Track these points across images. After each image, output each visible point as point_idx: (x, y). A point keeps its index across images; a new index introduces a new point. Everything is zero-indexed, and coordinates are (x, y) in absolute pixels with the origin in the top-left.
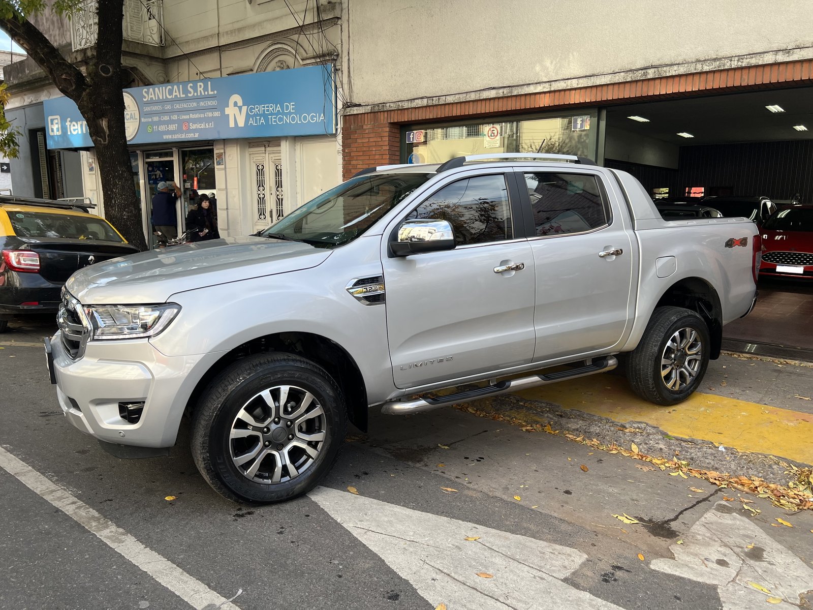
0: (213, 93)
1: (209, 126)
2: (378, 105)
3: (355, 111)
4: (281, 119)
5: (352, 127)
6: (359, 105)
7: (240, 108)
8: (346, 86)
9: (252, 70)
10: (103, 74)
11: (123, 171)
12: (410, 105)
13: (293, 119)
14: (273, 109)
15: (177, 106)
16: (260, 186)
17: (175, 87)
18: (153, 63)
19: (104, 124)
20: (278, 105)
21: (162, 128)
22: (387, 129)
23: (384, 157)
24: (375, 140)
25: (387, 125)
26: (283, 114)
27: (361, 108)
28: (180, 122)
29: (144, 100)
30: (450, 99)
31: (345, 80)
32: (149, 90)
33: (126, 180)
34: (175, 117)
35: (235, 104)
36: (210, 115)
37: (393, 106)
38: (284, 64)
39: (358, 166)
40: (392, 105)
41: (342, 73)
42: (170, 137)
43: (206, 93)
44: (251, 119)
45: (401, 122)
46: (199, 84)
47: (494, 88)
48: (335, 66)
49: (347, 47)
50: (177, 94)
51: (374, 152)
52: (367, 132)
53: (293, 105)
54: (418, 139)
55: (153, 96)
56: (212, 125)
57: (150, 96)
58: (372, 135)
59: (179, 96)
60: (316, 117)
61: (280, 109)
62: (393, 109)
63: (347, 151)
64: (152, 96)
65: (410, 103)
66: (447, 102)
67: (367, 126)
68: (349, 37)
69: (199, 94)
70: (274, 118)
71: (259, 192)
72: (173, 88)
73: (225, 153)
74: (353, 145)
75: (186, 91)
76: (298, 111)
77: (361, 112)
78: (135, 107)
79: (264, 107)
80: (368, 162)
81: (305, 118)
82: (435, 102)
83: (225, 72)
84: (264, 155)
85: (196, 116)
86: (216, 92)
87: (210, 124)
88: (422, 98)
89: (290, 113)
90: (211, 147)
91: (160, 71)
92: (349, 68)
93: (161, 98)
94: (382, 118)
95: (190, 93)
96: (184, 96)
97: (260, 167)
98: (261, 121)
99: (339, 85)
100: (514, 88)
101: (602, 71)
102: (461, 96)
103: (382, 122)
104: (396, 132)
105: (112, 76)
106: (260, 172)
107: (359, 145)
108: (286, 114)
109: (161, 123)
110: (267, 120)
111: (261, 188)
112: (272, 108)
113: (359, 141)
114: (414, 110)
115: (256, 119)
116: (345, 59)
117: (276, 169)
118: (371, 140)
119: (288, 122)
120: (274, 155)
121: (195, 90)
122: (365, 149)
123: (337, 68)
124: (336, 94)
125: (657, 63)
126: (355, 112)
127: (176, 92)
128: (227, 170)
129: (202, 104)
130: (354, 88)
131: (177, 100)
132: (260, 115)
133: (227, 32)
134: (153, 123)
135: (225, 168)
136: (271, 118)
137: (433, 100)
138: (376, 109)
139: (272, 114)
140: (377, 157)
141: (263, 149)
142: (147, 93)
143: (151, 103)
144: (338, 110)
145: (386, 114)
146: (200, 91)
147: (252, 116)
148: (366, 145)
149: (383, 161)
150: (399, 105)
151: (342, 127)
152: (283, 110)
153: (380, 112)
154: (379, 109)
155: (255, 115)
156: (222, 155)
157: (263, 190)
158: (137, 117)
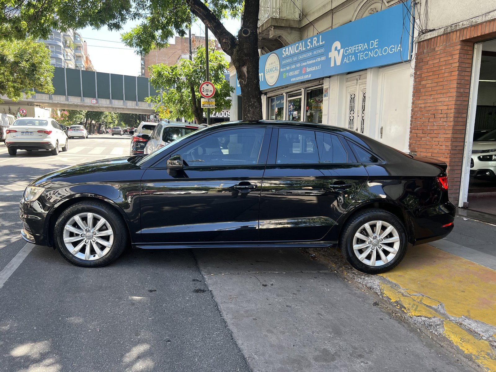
0: (322, 43)
1: (318, 68)
2: (451, 26)
3: (429, 36)
4: (367, 55)
5: (425, 51)
6: (434, 30)
8: (423, 16)
9: (351, 21)
10: (244, 35)
11: (255, 102)
13: (376, 53)
14: (362, 48)
15: (300, 57)
16: (351, 111)
18: (293, 32)
20: (366, 44)
21: (291, 74)
22: (459, 47)
23: (453, 74)
24: (446, 59)
25: (459, 43)
26: (369, 50)
27: (434, 32)
28: (301, 68)
31: (422, 11)
32: (286, 49)
33: (256, 108)
34: (298, 65)
35: (336, 48)
37: (467, 24)
38: (375, 11)
39: (428, 85)
40: (465, 23)
41: (421, 6)
42: (295, 79)
43: (318, 44)
44: (346, 58)
46: (314, 39)
48: (414, 1)
50: (301, 48)
51: (443, 70)
52: (439, 53)
53: (377, 42)
55: (288, 53)
56: (319, 67)
57: (286, 53)
58: (443, 55)
59: (302, 50)
60: (394, 48)
61: (367, 47)
62: (466, 26)
63: (418, 73)
65: (484, 17)
67: (439, 48)
69: (314, 46)
70: (362, 55)
71: (350, 115)
72: (299, 45)
73: (329, 88)
74: (424, 67)
75: (306, 45)
76: (380, 46)
77: (434, 36)
78: (278, 62)
79: (355, 47)
80: (436, 80)
81: (386, 50)
83: (334, 28)
84: (356, 86)
85: (311, 62)
86: (324, 42)
87: (319, 66)
89: (374, 48)
90: (321, 86)
91: (297, 37)
93: (292, 53)
94: (454, 37)
95: (308, 46)
97: (353, 96)
98: (352, 59)
99: (417, 16)
103: (454, 41)
104: (468, 49)
105: (249, 36)
106: (352, 100)
107: (429, 66)
108: (371, 50)
109: (290, 70)
110: (356, 57)
111: (352, 112)
112: (361, 47)
113: (430, 62)
114: (488, 24)
115: (349, 58)
117: (364, 96)
118: (442, 60)
120: (363, 85)
121: (312, 44)
122: (435, 69)
124: (414, 25)
126: (429, 37)
127: (300, 47)
128: (330, 100)
129: (315, 53)
130: (430, 16)
131: (301, 53)
132: (352, 54)
134: (286, 71)
135: (329, 99)
136: (360, 55)
138: (449, 30)
139: (360, 52)
140: (446, 75)
141: (355, 81)
142: (285, 51)
143: (288, 57)
144: (414, 39)
145: (458, 33)
146: (315, 43)
147: (346, 56)
148: (436, 65)
149: (452, 78)
150: (472, 22)
151: (416, 52)
152: (369, 47)
153: (453, 32)
154: (451, 30)
155: (349, 55)
156: (327, 90)
157: (353, 114)
158: (279, 68)
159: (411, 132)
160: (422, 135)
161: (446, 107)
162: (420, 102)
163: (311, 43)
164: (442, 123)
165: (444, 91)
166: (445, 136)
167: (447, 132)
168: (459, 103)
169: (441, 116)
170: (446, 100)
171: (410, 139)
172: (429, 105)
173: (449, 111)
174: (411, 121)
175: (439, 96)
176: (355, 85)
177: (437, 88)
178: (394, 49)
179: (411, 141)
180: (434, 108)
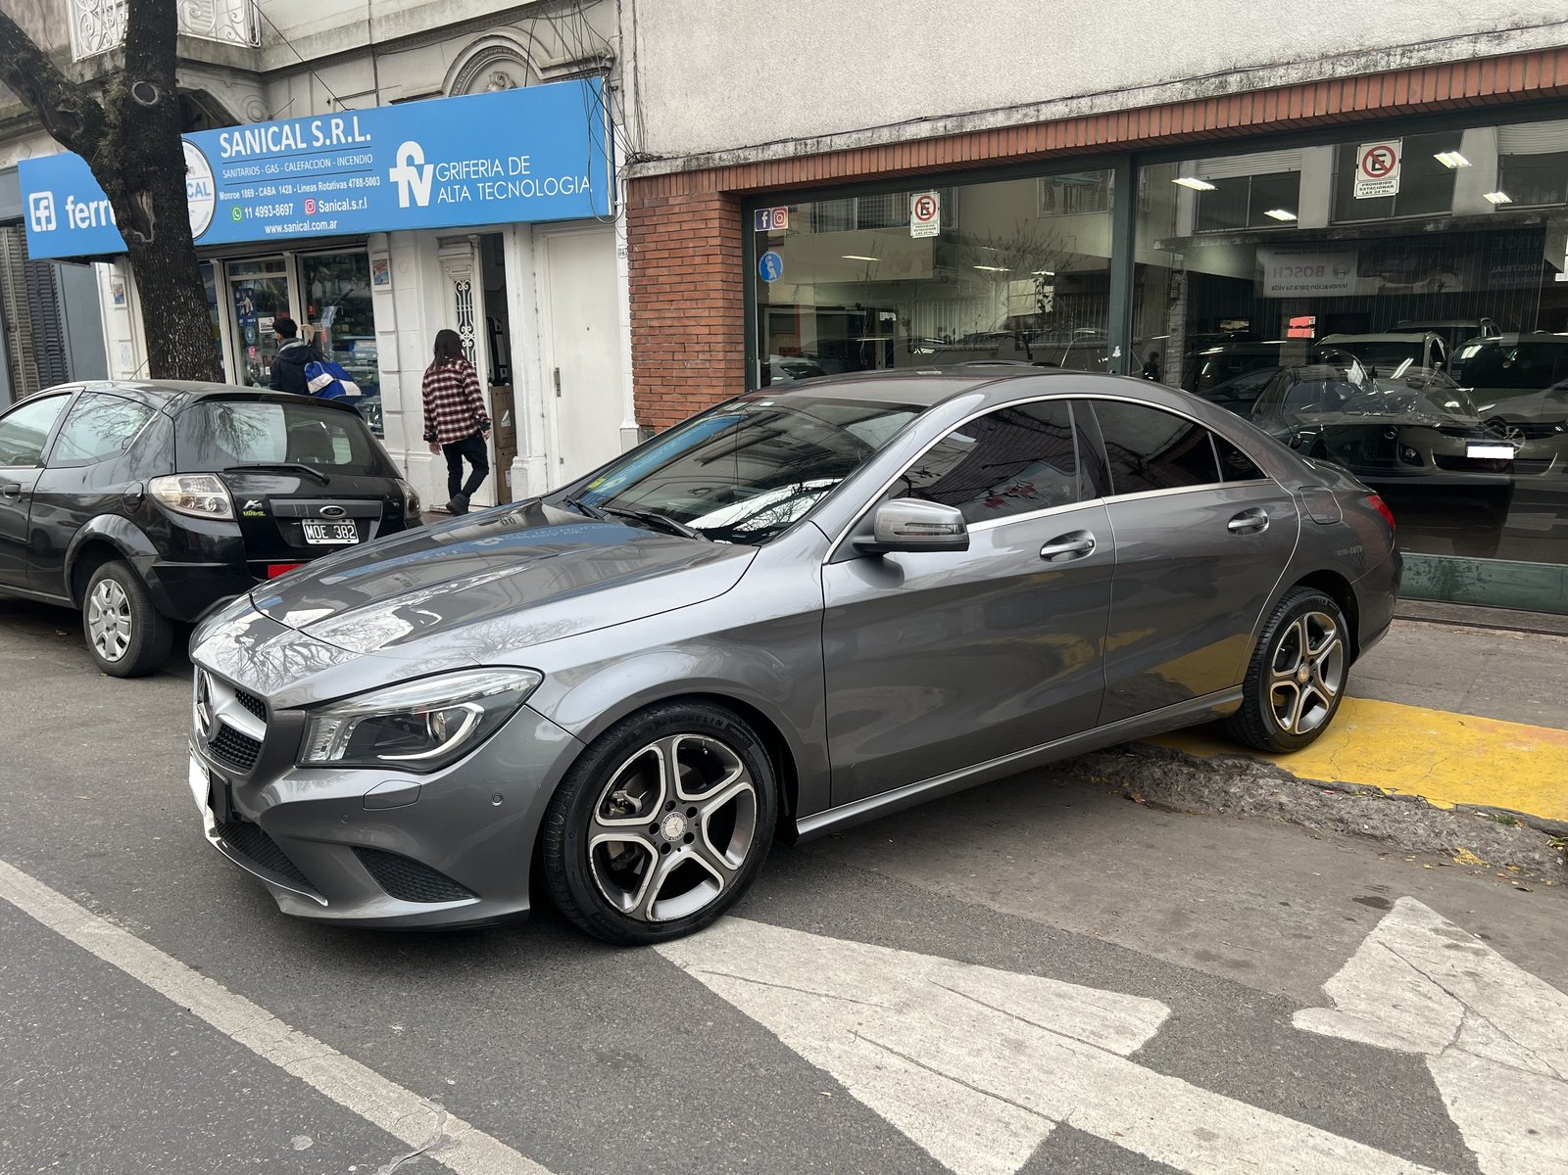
0: (362, 139)
1: (358, 205)
2: (697, 157)
3: (652, 169)
4: (502, 190)
5: (646, 201)
6: (660, 158)
7: (420, 169)
8: (631, 121)
9: (440, 93)
10: (141, 101)
11: (187, 298)
12: (760, 155)
13: (528, 189)
14: (487, 170)
15: (291, 168)
16: (463, 325)
17: (286, 128)
18: (239, 81)
19: (145, 202)
20: (497, 162)
21: (262, 211)
22: (717, 205)
23: (712, 259)
24: (694, 225)
25: (717, 197)
26: (507, 178)
27: (663, 163)
28: (298, 200)
29: (224, 155)
30: (840, 143)
31: (630, 108)
32: (231, 137)
33: (194, 315)
34: (287, 189)
35: (410, 161)
36: (359, 183)
37: (728, 159)
38: (506, 80)
39: (661, 279)
40: (724, 156)
41: (623, 96)
42: (280, 229)
43: (350, 139)
44: (443, 190)
45: (744, 189)
46: (334, 122)
47: (925, 120)
48: (608, 81)
49: (632, 43)
50: (291, 141)
51: (691, 250)
52: (677, 210)
53: (525, 161)
54: (777, 223)
55: (241, 148)
56: (363, 204)
57: (235, 148)
58: (686, 217)
59: (294, 147)
60: (573, 183)
61: (500, 169)
62: (727, 163)
63: (636, 250)
64: (238, 148)
65: (760, 151)
66: (834, 148)
67: (677, 200)
68: (635, 21)
69: (335, 142)
70: (489, 187)
72: (281, 130)
73: (390, 259)
74: (648, 238)
75: (308, 137)
76: (537, 172)
77: (664, 172)
78: (206, 170)
79: (467, 166)
80: (679, 270)
81: (551, 186)
82: (811, 149)
83: (386, 97)
84: (470, 262)
85: (331, 186)
86: (369, 137)
87: (361, 202)
88: (785, 141)
89: (521, 177)
90: (362, 250)
91: (252, 99)
92: (636, 85)
93: (258, 151)
94: (706, 182)
95: (318, 140)
96: (304, 145)
97: (463, 287)
98: (463, 195)
99: (617, 119)
100: (966, 119)
101: (1138, 81)
102: (860, 135)
103: (706, 190)
104: (733, 210)
105: (158, 106)
106: (463, 296)
107: (660, 236)
108: (513, 180)
109: (258, 201)
110: (474, 191)
111: (466, 329)
112: (484, 167)
113: (661, 229)
114: (769, 166)
115: (453, 190)
116: (629, 67)
118: (685, 226)
119: (518, 194)
121: (328, 134)
122: (673, 245)
123: (613, 84)
124: (613, 136)
125: (1244, 62)
126: (652, 173)
127: (287, 138)
128: (397, 293)
129: (342, 161)
130: (649, 124)
131: (293, 155)
132: (461, 183)
133: (387, 17)
134: (244, 203)
135: (393, 290)
136: (483, 187)
137: (806, 145)
138: (694, 165)
139: (484, 180)
140: (698, 260)
141: (467, 250)
142: (229, 141)
143: (239, 161)
144: (617, 170)
145: (713, 176)
146: (338, 135)
147: (445, 185)
148: (674, 236)
149: (710, 269)
150: (739, 156)
151: (626, 201)
152: (506, 170)
153: (702, 171)
154: (699, 165)
155: (451, 183)
156: (385, 265)
157: (471, 332)
158: (211, 189)
159: (636, 382)
160: (662, 390)
161: (706, 330)
162: (647, 315)
163: (326, 131)
164: (703, 364)
165: (698, 295)
166: (711, 391)
167: (715, 383)
168: (729, 321)
169: (698, 348)
170: (704, 315)
171: (636, 398)
172: (669, 322)
173: (713, 339)
174: (633, 358)
175: (688, 304)
176: (467, 258)
177: (682, 287)
178: (572, 186)
179: (639, 403)
180: (681, 330)
